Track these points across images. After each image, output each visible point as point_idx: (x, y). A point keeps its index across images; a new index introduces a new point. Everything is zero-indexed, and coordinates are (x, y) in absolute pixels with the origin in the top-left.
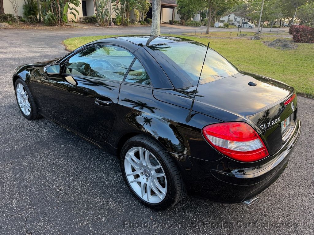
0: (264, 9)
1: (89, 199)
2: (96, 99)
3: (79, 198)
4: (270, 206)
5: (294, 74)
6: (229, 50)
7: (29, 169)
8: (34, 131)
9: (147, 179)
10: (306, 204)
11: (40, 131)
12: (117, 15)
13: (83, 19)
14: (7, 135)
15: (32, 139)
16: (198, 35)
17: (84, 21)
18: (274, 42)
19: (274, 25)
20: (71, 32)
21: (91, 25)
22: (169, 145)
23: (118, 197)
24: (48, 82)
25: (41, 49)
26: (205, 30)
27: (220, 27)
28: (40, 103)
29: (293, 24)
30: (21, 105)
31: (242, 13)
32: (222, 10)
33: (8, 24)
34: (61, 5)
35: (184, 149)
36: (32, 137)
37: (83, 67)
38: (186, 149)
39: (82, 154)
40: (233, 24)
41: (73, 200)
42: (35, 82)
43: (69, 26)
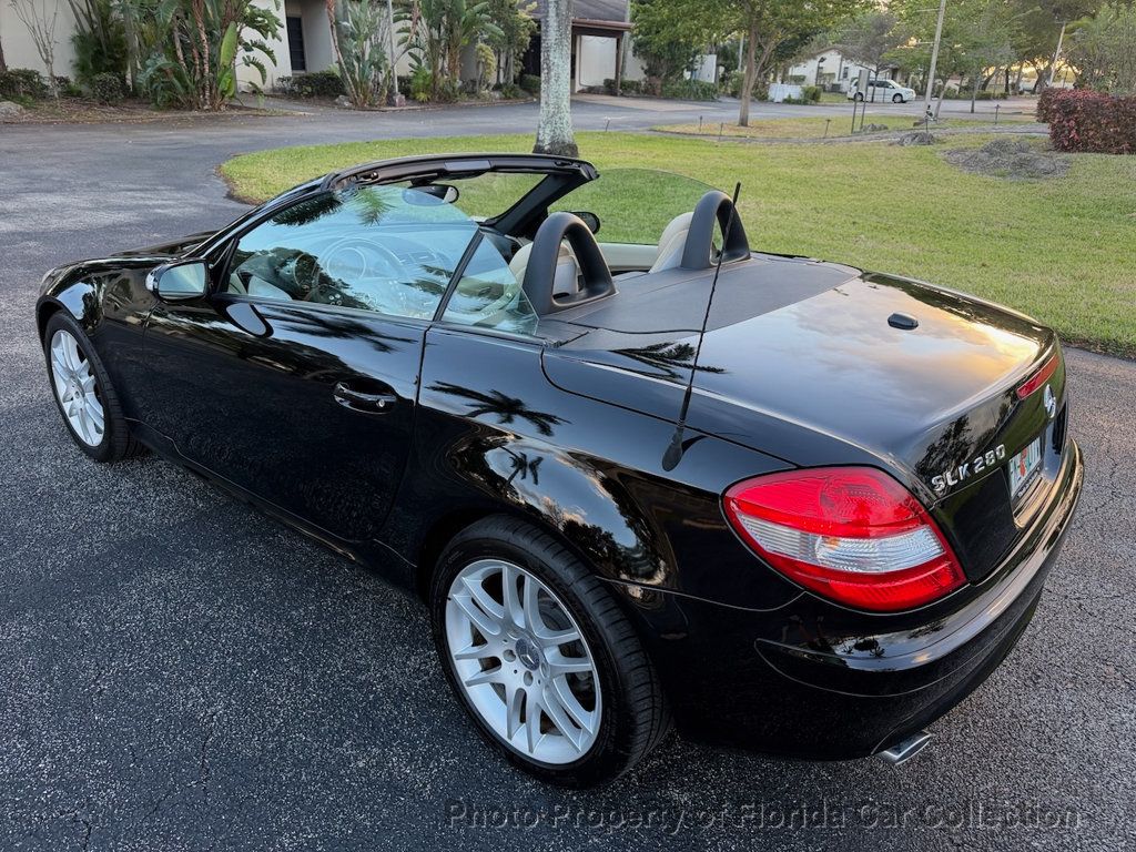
0: (946, 35)
1: (317, 750)
2: (340, 386)
3: (281, 746)
4: (971, 756)
5: (1055, 266)
6: (823, 184)
7: (97, 642)
8: (116, 503)
9: (529, 677)
10: (1099, 747)
11: (140, 499)
12: (415, 64)
13: (294, 83)
14: (16, 517)
15: (108, 531)
16: (710, 132)
17: (296, 88)
18: (982, 151)
19: (984, 87)
20: (250, 132)
21: (323, 103)
22: (605, 549)
23: (421, 736)
24: (164, 326)
25: (143, 195)
26: (736, 114)
27: (788, 101)
28: (137, 400)
29: (1051, 84)
30: (67, 407)
31: (867, 49)
32: (794, 39)
33: (19, 107)
34: (210, 34)
35: (657, 567)
36: (109, 524)
37: (292, 265)
38: (662, 563)
39: (292, 584)
40: (836, 89)
41: (258, 754)
42: (120, 322)
43: (240, 108)
